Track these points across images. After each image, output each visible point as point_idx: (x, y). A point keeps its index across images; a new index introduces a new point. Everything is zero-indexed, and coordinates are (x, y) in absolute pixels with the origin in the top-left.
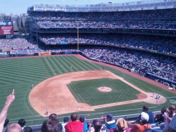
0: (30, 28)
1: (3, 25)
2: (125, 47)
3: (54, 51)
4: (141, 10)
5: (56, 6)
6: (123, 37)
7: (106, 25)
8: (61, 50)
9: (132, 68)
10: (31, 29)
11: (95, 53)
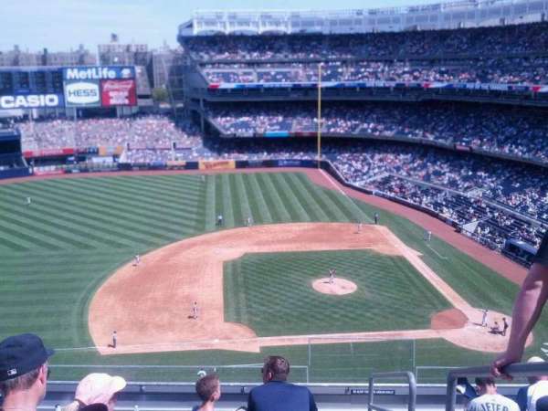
0: (184, 85)
1: (108, 79)
2: (468, 149)
3: (244, 157)
4: (537, 23)
5: (262, 16)
6: (472, 115)
7: (416, 74)
8: (269, 153)
9: (468, 221)
10: (185, 89)
11: (369, 164)
